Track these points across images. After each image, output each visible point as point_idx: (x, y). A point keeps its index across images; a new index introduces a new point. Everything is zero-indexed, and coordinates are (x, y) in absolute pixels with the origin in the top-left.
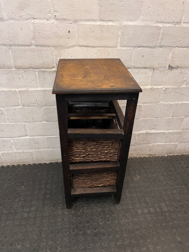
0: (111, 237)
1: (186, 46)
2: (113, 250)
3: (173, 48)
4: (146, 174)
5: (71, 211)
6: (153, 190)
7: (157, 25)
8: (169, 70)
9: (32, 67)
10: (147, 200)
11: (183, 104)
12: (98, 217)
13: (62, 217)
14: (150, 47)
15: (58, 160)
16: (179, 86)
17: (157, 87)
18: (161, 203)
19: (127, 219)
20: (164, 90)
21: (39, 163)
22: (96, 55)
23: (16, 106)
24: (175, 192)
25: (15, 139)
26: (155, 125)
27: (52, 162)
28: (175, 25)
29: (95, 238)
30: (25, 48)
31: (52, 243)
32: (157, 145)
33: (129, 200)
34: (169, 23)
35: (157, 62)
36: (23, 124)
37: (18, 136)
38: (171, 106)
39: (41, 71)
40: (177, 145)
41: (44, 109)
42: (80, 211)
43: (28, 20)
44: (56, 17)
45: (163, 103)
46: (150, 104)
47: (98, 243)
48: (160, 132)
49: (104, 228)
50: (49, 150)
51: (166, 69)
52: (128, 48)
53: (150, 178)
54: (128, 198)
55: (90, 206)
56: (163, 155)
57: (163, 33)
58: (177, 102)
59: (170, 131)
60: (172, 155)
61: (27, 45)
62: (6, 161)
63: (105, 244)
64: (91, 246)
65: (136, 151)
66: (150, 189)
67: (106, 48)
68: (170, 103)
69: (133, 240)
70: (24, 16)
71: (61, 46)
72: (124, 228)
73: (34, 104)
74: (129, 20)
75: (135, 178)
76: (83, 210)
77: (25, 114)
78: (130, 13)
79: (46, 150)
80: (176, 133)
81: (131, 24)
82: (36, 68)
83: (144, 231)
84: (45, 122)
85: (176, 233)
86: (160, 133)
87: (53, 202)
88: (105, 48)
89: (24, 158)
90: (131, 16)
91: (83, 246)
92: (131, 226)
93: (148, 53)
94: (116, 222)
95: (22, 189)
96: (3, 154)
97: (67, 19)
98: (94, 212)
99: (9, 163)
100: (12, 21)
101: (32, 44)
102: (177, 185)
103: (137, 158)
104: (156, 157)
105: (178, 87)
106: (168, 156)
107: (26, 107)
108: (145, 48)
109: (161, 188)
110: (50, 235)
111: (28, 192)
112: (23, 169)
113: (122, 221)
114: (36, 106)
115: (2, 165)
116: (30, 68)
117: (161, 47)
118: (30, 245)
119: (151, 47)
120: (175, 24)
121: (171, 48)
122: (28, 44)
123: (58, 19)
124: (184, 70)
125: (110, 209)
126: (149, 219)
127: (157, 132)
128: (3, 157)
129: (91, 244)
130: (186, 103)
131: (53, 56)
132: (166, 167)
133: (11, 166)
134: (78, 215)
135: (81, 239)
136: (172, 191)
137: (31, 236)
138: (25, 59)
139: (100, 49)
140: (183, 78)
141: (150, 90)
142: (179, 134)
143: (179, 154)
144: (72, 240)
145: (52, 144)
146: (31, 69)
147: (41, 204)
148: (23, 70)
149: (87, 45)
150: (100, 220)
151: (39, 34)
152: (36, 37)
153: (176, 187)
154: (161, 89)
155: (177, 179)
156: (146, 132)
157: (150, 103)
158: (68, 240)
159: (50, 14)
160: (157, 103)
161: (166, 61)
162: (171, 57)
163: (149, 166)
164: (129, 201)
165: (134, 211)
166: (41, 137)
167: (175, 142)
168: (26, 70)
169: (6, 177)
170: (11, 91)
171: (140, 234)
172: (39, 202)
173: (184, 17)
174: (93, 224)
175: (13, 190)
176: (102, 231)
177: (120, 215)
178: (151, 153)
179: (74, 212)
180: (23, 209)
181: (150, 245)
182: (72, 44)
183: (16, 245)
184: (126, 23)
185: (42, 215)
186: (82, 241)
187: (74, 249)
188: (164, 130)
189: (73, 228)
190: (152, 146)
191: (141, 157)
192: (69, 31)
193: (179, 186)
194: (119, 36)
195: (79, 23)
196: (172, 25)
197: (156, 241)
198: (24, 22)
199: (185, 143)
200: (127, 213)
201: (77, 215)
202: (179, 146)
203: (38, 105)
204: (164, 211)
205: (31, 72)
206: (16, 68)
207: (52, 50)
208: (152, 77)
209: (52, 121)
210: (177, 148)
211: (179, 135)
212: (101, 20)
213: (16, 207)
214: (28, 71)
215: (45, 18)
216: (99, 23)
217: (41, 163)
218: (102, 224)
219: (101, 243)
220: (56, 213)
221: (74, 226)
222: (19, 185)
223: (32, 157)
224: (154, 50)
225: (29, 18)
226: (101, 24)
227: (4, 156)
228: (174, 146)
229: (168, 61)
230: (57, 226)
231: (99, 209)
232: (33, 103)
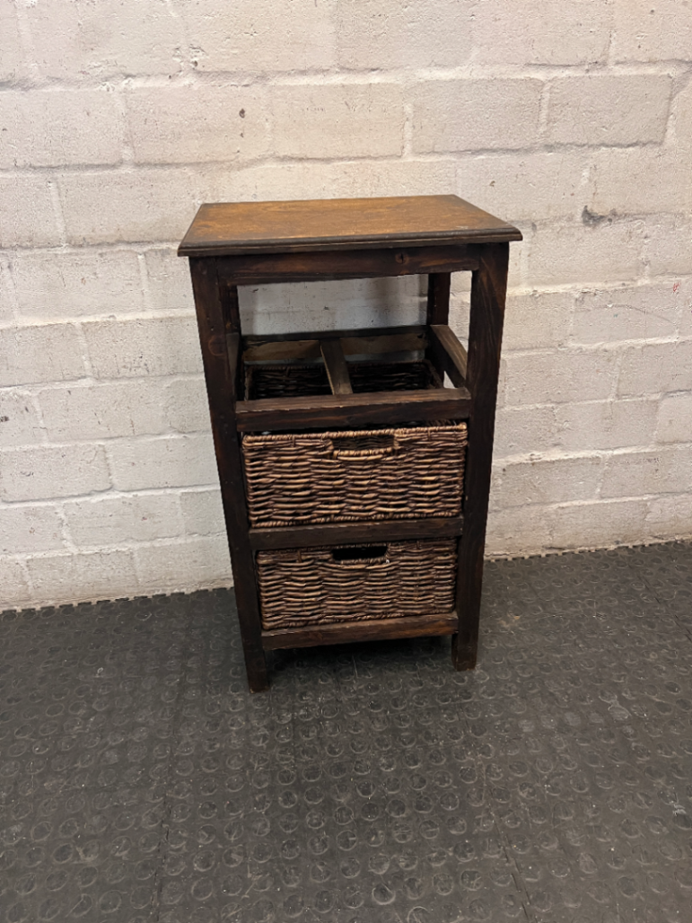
0: (426, 812)
1: (635, 141)
2: (434, 855)
3: (591, 149)
4: (544, 608)
5: (277, 736)
6: (571, 656)
7: (527, 76)
8: (588, 229)
9: (126, 239)
10: (552, 691)
11: (649, 348)
12: (376, 752)
13: (243, 758)
14: (513, 151)
15: (224, 579)
16: (626, 283)
17: (551, 289)
18: (603, 694)
19: (483, 753)
20: (577, 300)
21: (159, 593)
22: (335, 186)
23: (72, 380)
24: (652, 657)
25: (71, 504)
26: (559, 431)
27: (202, 588)
28: (588, 71)
29: (367, 816)
30: (100, 173)
31: (211, 841)
32: (575, 506)
33: (484, 692)
34: (569, 66)
35: (541, 201)
36: (99, 445)
37: (80, 493)
38: (608, 356)
39: (156, 251)
40: (649, 504)
41: (169, 385)
42: (308, 736)
43: (107, 83)
44: (199, 68)
45: (580, 345)
46: (535, 353)
47: (380, 832)
48: (581, 457)
49: (398, 786)
50: (189, 541)
51: (577, 224)
52: (440, 159)
53: (558, 620)
54: (482, 685)
55: (346, 717)
56: (600, 547)
57: (550, 100)
58: (629, 341)
59: (616, 452)
60: (634, 547)
61: (107, 165)
62: (40, 590)
63: (404, 837)
64: (355, 844)
65: (501, 535)
66: (559, 654)
67: (368, 161)
68: (603, 347)
69: (509, 819)
70: (96, 69)
71: (217, 162)
72: (472, 782)
73: (133, 369)
74: (435, 66)
75: (504, 622)
76: (318, 733)
77: (106, 408)
78: (437, 41)
79: (180, 541)
80: (637, 458)
81: (444, 78)
82: (136, 242)
83: (548, 789)
84: (175, 436)
85: (666, 789)
86: (578, 459)
87: (209, 711)
88: (362, 161)
89: (105, 575)
90: (441, 51)
91: (326, 847)
92: (498, 775)
93: (508, 172)
94: (442, 763)
95: (98, 676)
96: (30, 564)
97: (234, 70)
98: (359, 735)
99: (53, 599)
100: (58, 89)
101: (122, 162)
102: (661, 637)
103: (506, 560)
104: (577, 553)
105: (624, 284)
106: (619, 548)
107: (107, 383)
108: (495, 156)
109: (602, 650)
110: (203, 815)
111: (121, 686)
112: (101, 614)
113: (465, 758)
114: (143, 377)
115: (28, 607)
116: (119, 242)
117: (549, 148)
118: (129, 852)
119: (517, 150)
120: (586, 67)
121: (583, 149)
122: (109, 162)
123: (204, 72)
124: (637, 223)
125: (416, 723)
126: (562, 748)
127: (571, 457)
128: (29, 577)
129: (354, 836)
130: (661, 345)
131: (193, 196)
132: (614, 582)
133: (57, 607)
134: (301, 749)
135: (316, 825)
136: (643, 655)
137: (133, 823)
138: (100, 212)
139: (346, 165)
140: (639, 253)
141: (529, 299)
142: (649, 461)
143: (660, 541)
144: (284, 830)
145: (200, 520)
146: (122, 247)
147: (166, 719)
148: (94, 249)
149: (302, 156)
150: (384, 761)
151: (146, 126)
152: (135, 137)
153: (657, 641)
154: (567, 295)
155: (657, 617)
156: (532, 460)
157: (532, 348)
158: (267, 830)
159: (178, 60)
160: (557, 346)
161: (572, 195)
162: (587, 181)
163: (553, 584)
164: (485, 697)
165: (507, 726)
166: (161, 492)
167: (638, 496)
168: (104, 251)
169: (41, 641)
170: (56, 327)
171: (533, 798)
172: (160, 715)
173: (614, 43)
174: (359, 774)
175: (67, 680)
176: (393, 796)
177: (456, 741)
178: (557, 540)
179: (287, 741)
180: (102, 738)
181: (571, 833)
182: (254, 155)
183: (81, 854)
184: (426, 74)
185: (172, 753)
186: (318, 831)
187: (290, 856)
188: (595, 449)
189: (284, 792)
190: (556, 512)
191: (523, 558)
192: (242, 112)
193: (665, 640)
194: (407, 120)
195: (272, 83)
196: (579, 73)
197: (594, 819)
198: (95, 90)
199: (676, 497)
200: (482, 733)
201: (298, 747)
202: (656, 508)
203: (146, 373)
204: (617, 721)
205: (120, 255)
206: (73, 242)
207: (189, 178)
208: (529, 256)
209: (198, 429)
210: (648, 516)
211: (648, 464)
212: (344, 69)
213: (79, 735)
214: (112, 252)
215: (162, 74)
216: (338, 79)
217: (164, 595)
218: (393, 771)
219: (389, 834)
220: (223, 746)
221: (289, 781)
222: (88, 665)
223: (131, 573)
224: (527, 159)
225: (111, 74)
226: (344, 83)
227: (34, 572)
228: (637, 511)
229: (579, 198)
230: (229, 786)
231: (378, 726)
232: (129, 366)
